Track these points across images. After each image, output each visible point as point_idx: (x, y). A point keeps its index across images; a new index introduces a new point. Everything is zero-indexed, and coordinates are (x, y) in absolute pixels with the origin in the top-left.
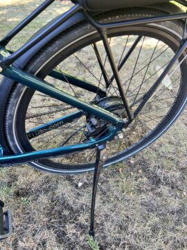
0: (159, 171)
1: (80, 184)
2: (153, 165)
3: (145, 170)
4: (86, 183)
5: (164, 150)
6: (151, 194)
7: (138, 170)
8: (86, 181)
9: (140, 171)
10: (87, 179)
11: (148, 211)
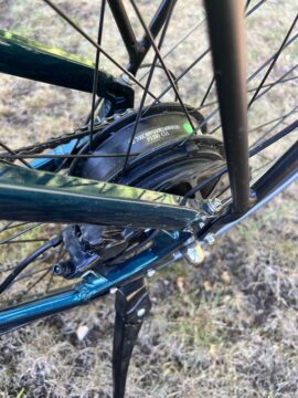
0: (270, 270)
1: (82, 332)
2: (252, 258)
3: (237, 270)
4: (96, 328)
5: (274, 215)
6: (256, 335)
7: (220, 274)
8: (97, 321)
9: (226, 276)
10: (100, 316)
11: (254, 386)
